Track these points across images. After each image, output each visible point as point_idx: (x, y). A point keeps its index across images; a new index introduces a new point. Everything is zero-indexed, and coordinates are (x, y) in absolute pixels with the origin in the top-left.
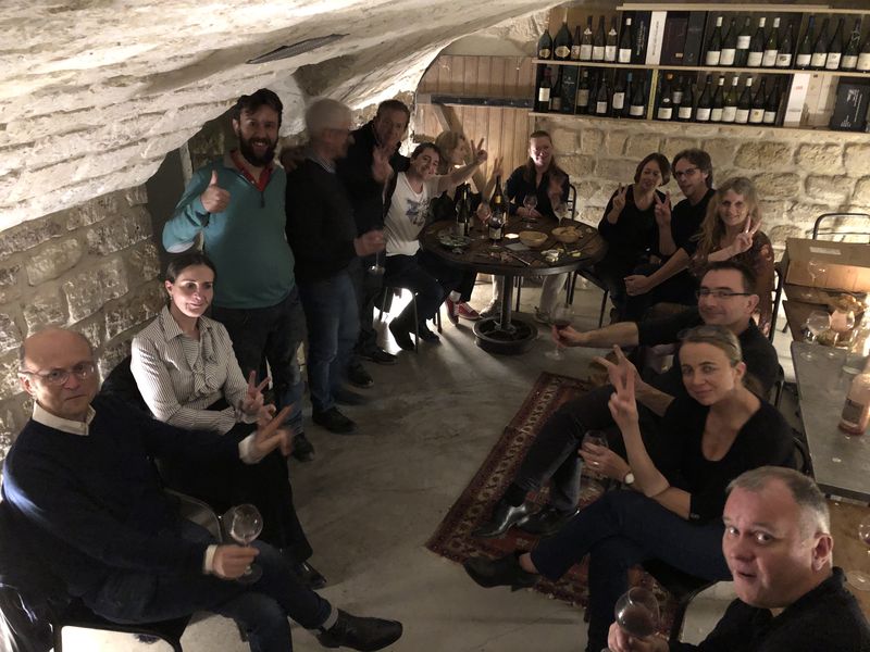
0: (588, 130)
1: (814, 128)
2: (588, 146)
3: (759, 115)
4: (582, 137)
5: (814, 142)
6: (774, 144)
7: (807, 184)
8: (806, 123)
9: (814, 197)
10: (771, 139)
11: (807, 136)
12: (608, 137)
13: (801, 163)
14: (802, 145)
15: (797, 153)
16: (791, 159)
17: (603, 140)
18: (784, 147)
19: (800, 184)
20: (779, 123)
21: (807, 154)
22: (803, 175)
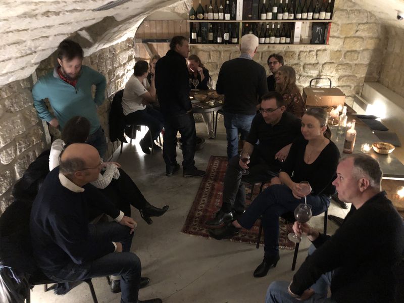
0: (213, 51)
1: (305, 44)
2: (214, 58)
3: (284, 40)
4: (211, 54)
5: (305, 50)
6: (290, 52)
7: (304, 68)
8: (302, 42)
9: (307, 73)
10: (288, 50)
11: (302, 48)
12: (222, 54)
13: (301, 59)
14: (301, 52)
15: (299, 55)
16: (297, 58)
17: (220, 55)
18: (293, 53)
19: (301, 68)
20: (292, 42)
21: (303, 55)
22: (302, 64)
